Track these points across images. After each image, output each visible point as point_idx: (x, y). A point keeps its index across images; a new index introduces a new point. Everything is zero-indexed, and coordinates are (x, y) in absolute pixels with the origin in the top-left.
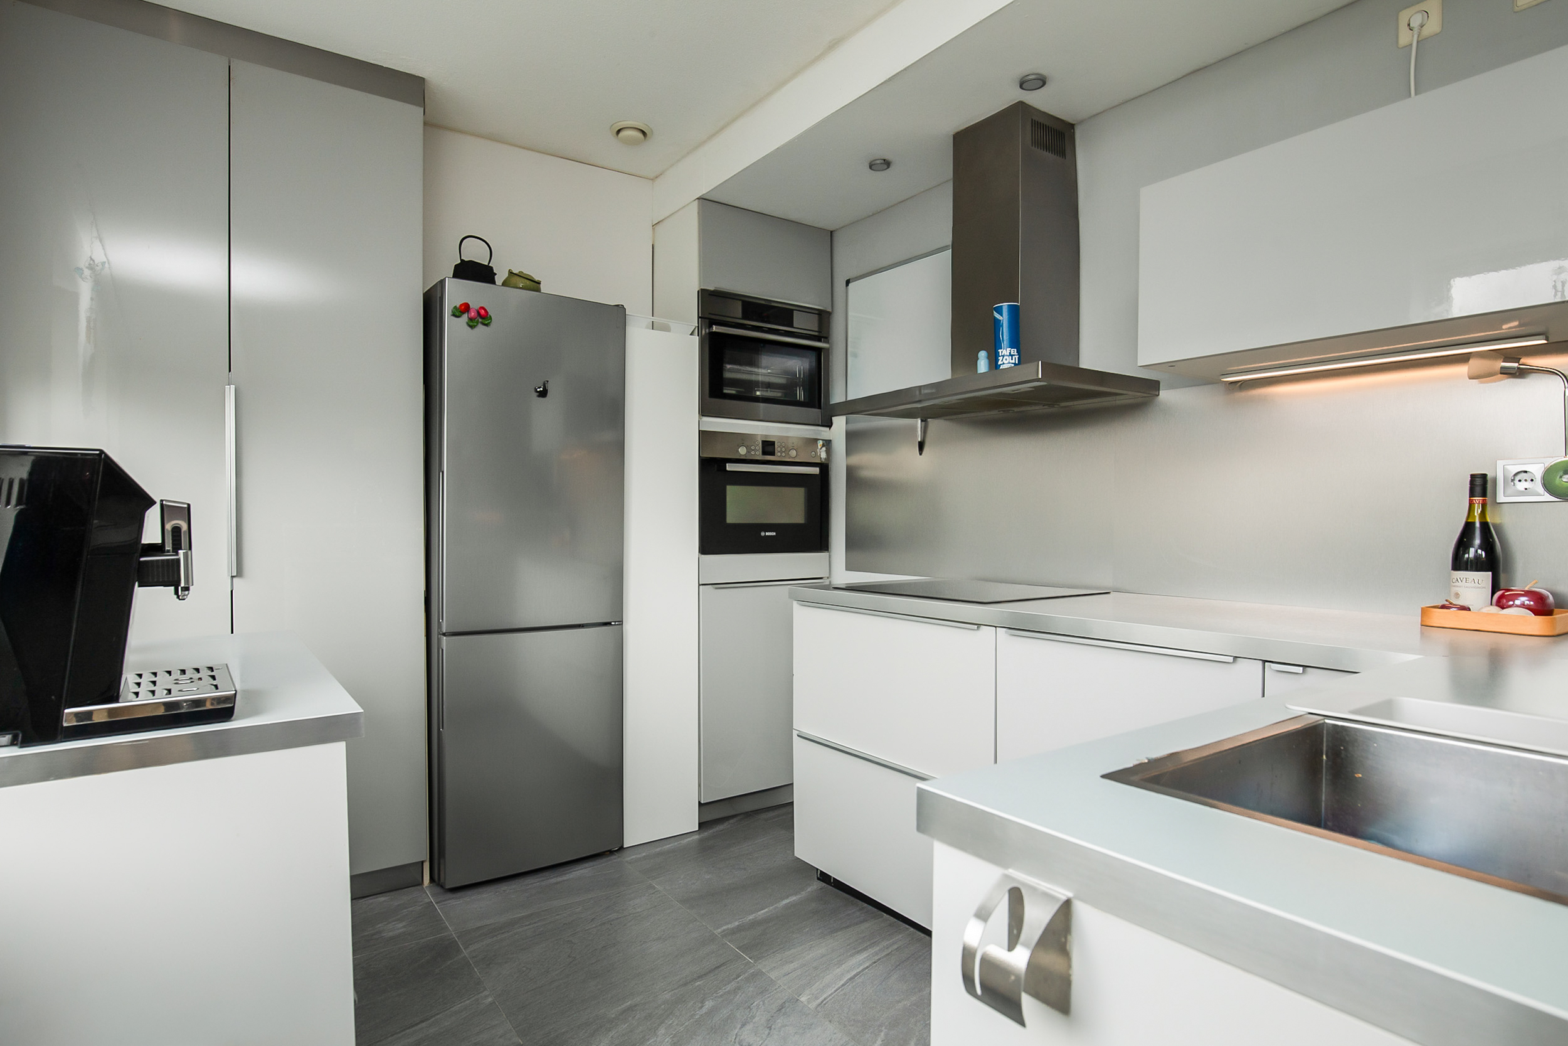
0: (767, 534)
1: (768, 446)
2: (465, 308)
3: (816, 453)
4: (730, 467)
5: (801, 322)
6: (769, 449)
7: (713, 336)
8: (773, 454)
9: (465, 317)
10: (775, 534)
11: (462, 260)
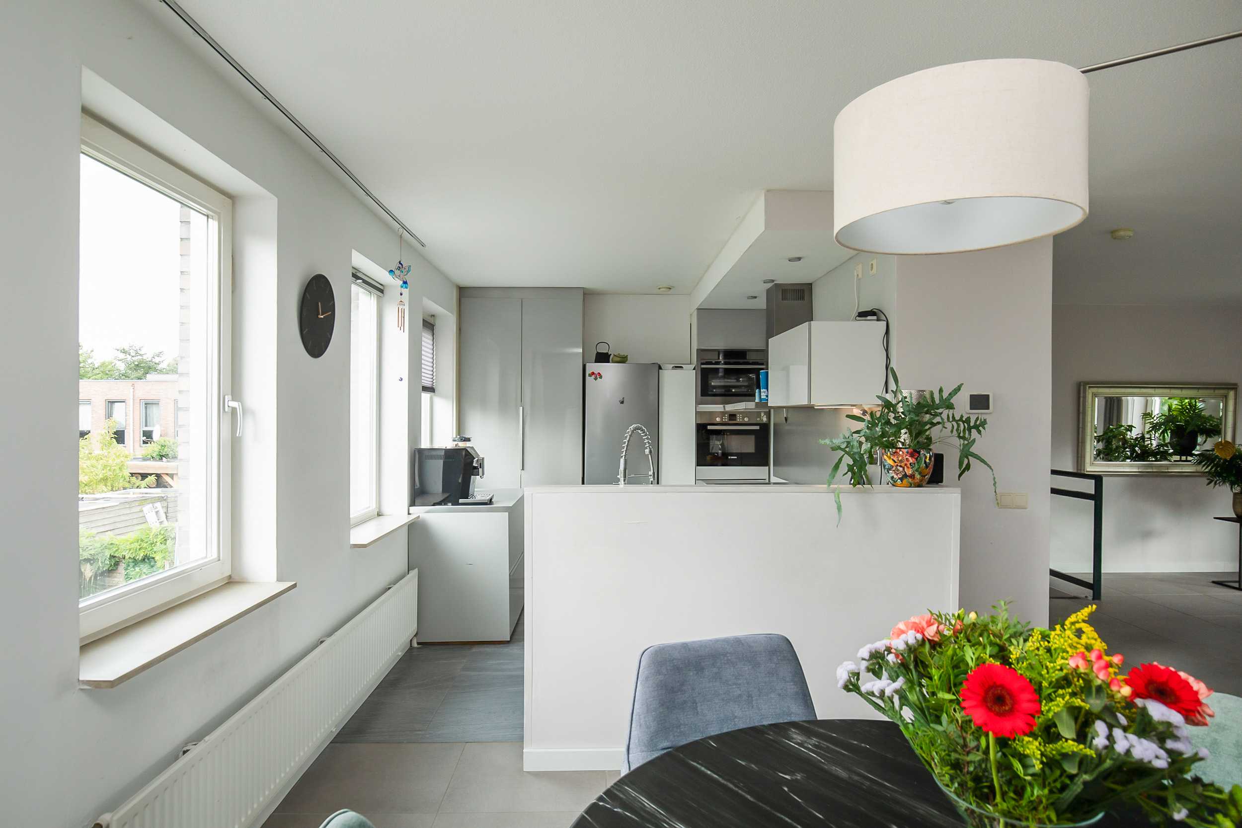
0: (732, 457)
1: (732, 416)
2: (593, 373)
3: (761, 418)
4: (709, 427)
5: (751, 357)
6: (732, 418)
7: (702, 369)
8: (735, 420)
9: (593, 376)
10: (736, 457)
11: (597, 352)
